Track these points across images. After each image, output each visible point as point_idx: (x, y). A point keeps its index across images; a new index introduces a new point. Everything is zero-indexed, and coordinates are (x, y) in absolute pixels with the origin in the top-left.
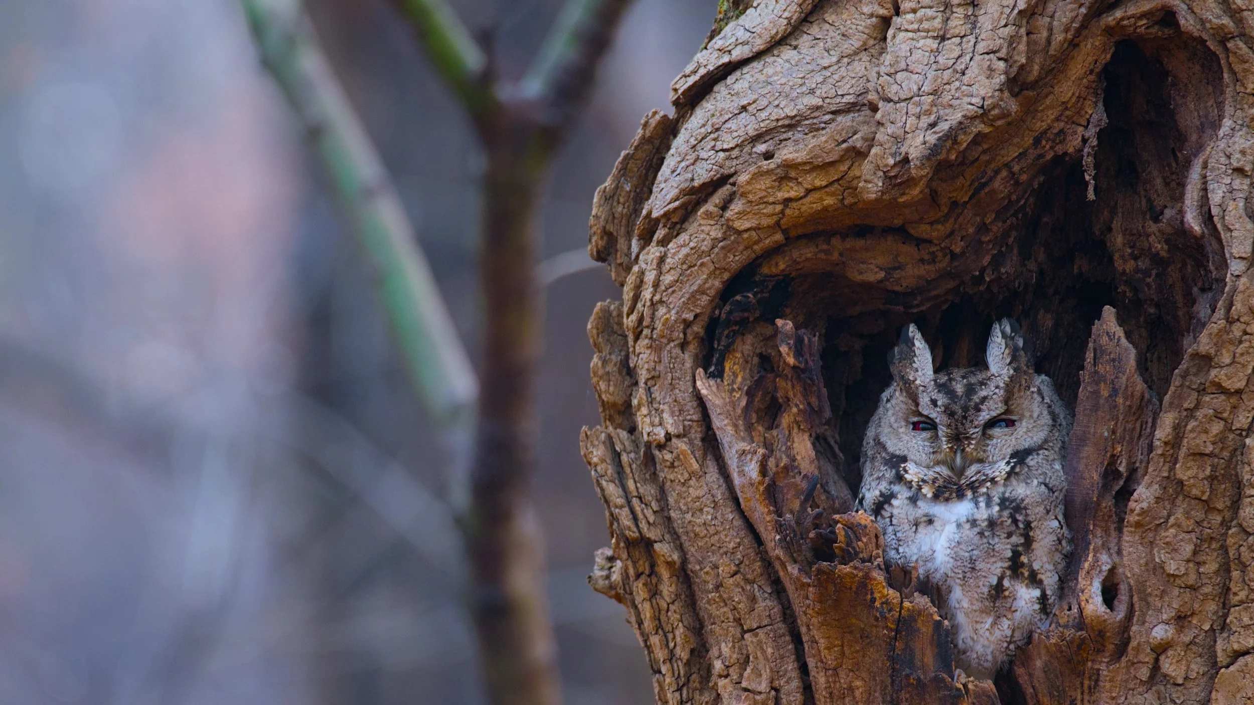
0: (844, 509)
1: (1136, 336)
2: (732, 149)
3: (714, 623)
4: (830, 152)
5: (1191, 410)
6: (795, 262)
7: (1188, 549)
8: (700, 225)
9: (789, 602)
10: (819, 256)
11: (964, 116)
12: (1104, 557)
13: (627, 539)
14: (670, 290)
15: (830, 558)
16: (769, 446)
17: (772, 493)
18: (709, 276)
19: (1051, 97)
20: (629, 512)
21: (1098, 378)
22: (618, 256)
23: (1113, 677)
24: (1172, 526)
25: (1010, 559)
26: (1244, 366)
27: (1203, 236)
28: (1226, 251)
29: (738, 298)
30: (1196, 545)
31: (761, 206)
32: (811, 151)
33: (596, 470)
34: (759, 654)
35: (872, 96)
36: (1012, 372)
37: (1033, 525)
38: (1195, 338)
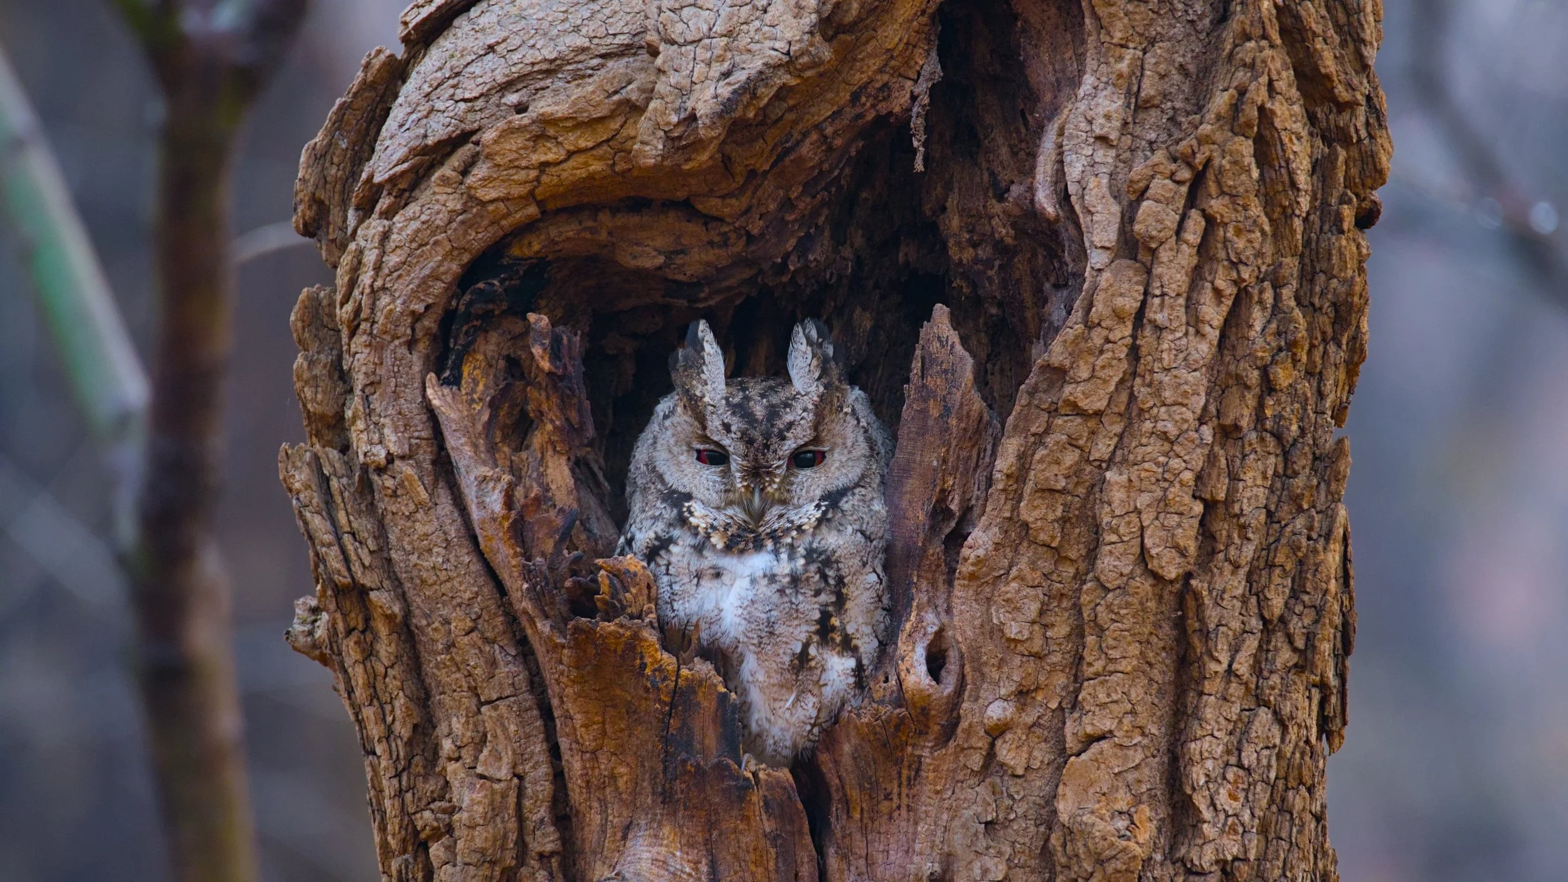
0: (608, 553)
1: (973, 342)
2: (476, 98)
3: (444, 693)
4: (598, 105)
5: (1040, 435)
6: (554, 242)
7: (1032, 608)
8: (434, 193)
9: (538, 667)
10: (583, 234)
11: (765, 64)
12: (930, 617)
13: (336, 585)
14: (395, 274)
15: (591, 613)
16: (515, 470)
17: (519, 532)
18: (445, 258)
19: (873, 43)
20: (339, 552)
21: (926, 394)
22: (331, 230)
23: (939, 766)
24: (1014, 579)
25: (818, 622)
26: (1105, 382)
27: (1057, 219)
28: (1085, 239)
29: (481, 285)
30: (1043, 603)
31: (511, 171)
32: (574, 104)
33: (298, 499)
34: (499, 731)
35: (652, 37)
36: (822, 389)
37: (846, 581)
38: (1046, 345)
